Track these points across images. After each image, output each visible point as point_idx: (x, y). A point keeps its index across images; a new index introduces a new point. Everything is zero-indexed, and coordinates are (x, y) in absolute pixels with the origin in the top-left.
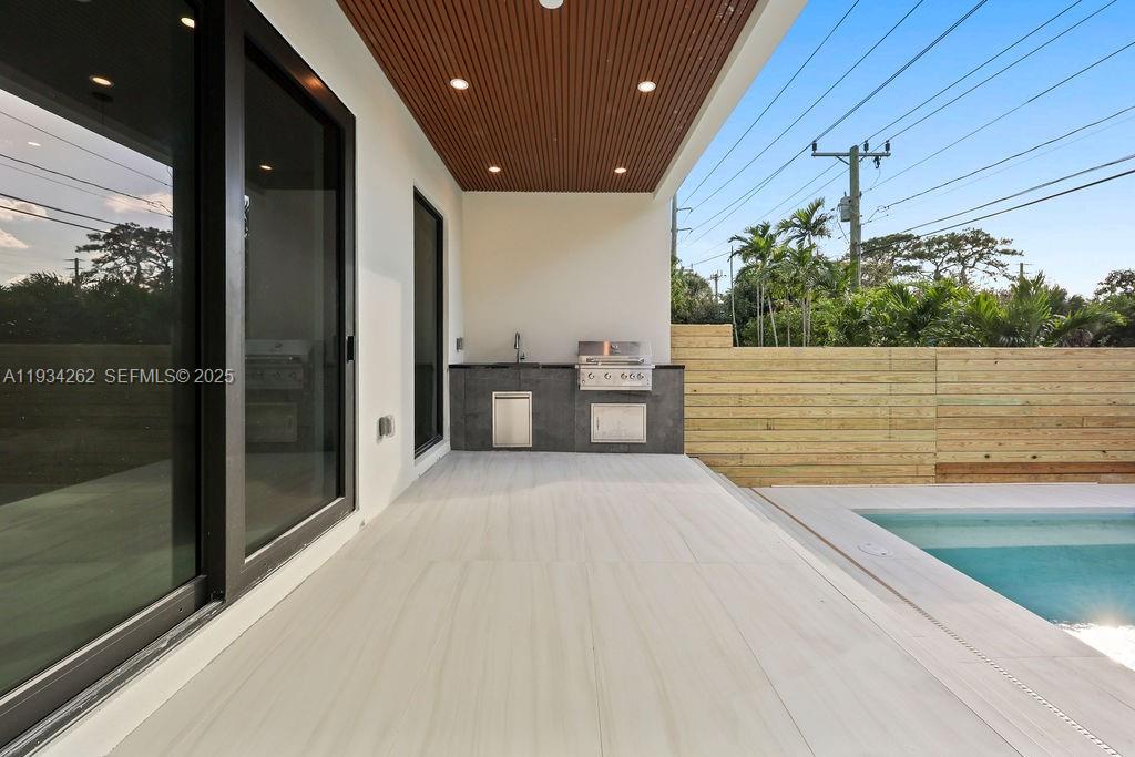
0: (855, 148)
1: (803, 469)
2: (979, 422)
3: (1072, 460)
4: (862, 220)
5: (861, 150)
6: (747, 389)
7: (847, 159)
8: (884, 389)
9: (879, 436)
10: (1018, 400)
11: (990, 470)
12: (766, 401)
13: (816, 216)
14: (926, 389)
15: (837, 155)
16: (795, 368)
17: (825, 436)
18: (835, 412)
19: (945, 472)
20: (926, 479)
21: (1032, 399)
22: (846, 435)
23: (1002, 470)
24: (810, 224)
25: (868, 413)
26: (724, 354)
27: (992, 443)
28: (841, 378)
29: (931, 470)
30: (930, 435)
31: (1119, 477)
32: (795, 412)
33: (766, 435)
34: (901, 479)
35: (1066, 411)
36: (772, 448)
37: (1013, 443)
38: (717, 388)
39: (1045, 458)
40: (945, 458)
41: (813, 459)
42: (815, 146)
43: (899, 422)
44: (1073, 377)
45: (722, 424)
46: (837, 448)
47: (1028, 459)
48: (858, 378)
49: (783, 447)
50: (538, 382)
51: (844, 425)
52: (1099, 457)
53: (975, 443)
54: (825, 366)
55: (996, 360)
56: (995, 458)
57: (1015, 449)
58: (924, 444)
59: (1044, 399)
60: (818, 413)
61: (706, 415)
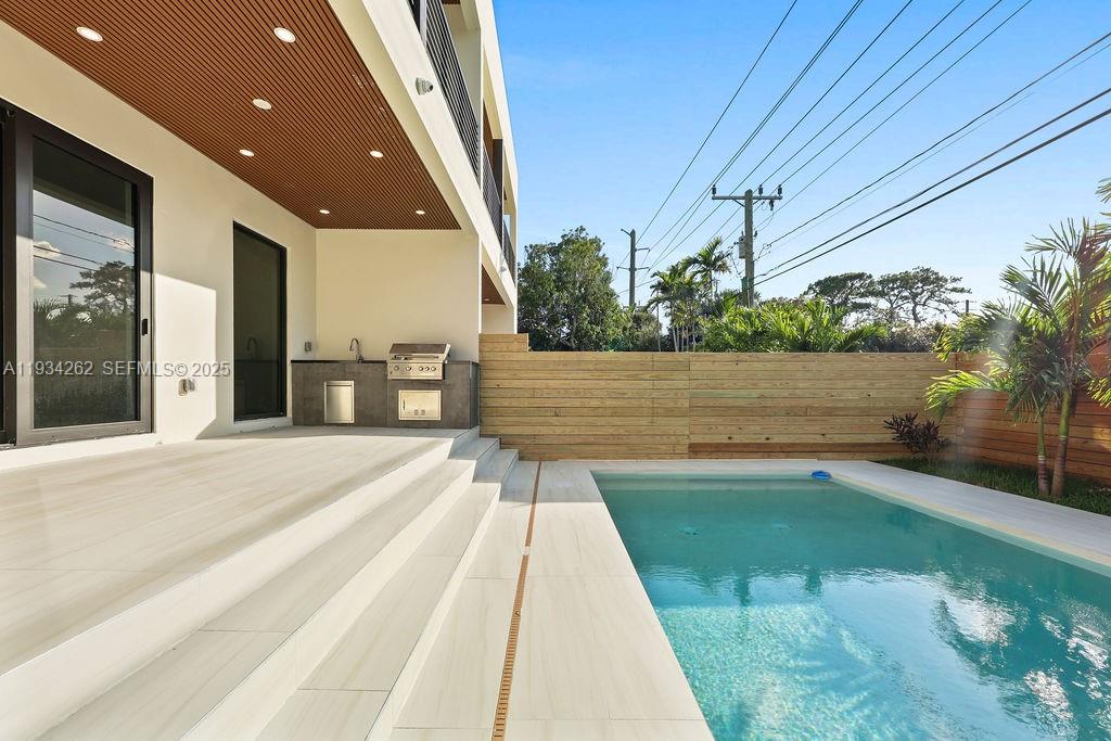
0: (749, 192)
1: (583, 447)
2: (724, 411)
3: (797, 442)
5: (756, 194)
6: (539, 384)
7: (742, 202)
8: (647, 384)
9: (644, 421)
10: (755, 393)
11: (732, 449)
12: (555, 394)
14: (681, 384)
15: (735, 199)
16: (577, 367)
17: (601, 421)
18: (608, 403)
19: (696, 451)
20: (681, 456)
21: (767, 392)
22: (617, 421)
23: (741, 449)
24: (710, 261)
25: (635, 403)
26: (521, 356)
27: (733, 428)
28: (613, 376)
29: (685, 449)
30: (686, 421)
31: (835, 455)
32: (577, 403)
33: (554, 420)
34: (660, 455)
35: (793, 403)
36: (559, 431)
37: (752, 428)
38: (516, 383)
39: (775, 440)
40: (696, 439)
41: (592, 439)
42: (714, 191)
43: (660, 411)
44: (799, 375)
45: (519, 412)
46: (611, 431)
47: (763, 441)
48: (628, 376)
49: (568, 430)
50: (359, 373)
51: (615, 412)
52: (820, 439)
53: (720, 427)
54: (601, 366)
55: (737, 362)
56: (737, 439)
57: (752, 433)
58: (681, 428)
59: (775, 393)
60: (594, 403)
61: (506, 404)
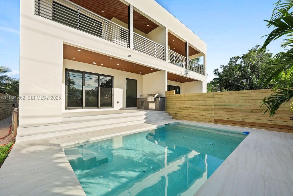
1: (185, 117)
2: (226, 110)
3: (257, 122)
6: (176, 102)
8: (202, 102)
9: (201, 112)
10: (238, 104)
11: (229, 122)
12: (179, 104)
14: (211, 102)
17: (190, 111)
18: (192, 106)
19: (216, 121)
20: (211, 122)
21: (243, 104)
22: (194, 111)
23: (232, 122)
25: (198, 106)
27: (229, 115)
28: (193, 99)
29: (213, 120)
30: (213, 112)
31: (278, 130)
32: (184, 106)
33: (179, 110)
34: (205, 121)
35: (255, 108)
36: (180, 113)
37: (236, 116)
39: (247, 120)
40: (216, 118)
41: (188, 115)
43: (205, 109)
44: (257, 98)
45: (173, 108)
46: (192, 114)
47: (241, 120)
48: (196, 99)
49: (182, 113)
51: (193, 109)
52: (269, 123)
53: (224, 115)
56: (230, 119)
57: (237, 117)
58: (211, 114)
59: (246, 104)
60: (188, 106)
61: (170, 106)
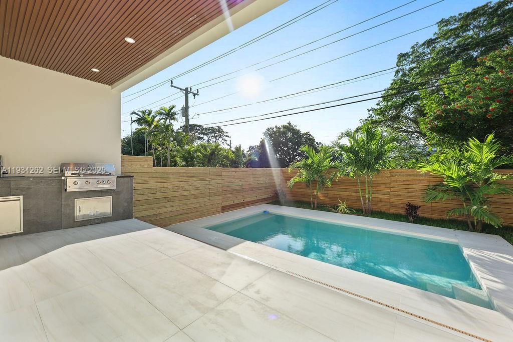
0: (187, 89)
1: (182, 216)
2: (232, 191)
4: (189, 117)
5: (189, 90)
6: (159, 185)
7: (184, 92)
8: (207, 182)
9: (206, 199)
10: (240, 184)
11: (235, 206)
12: (167, 190)
13: (172, 111)
14: (219, 182)
15: (181, 89)
16: (178, 176)
17: (189, 202)
18: (193, 192)
19: (225, 209)
20: (219, 212)
21: (243, 183)
22: (196, 201)
23: (237, 206)
24: (170, 115)
25: (203, 191)
26: (149, 170)
27: (234, 198)
28: (194, 179)
29: (220, 209)
30: (220, 197)
32: (179, 194)
33: (168, 204)
34: (212, 214)
35: (250, 186)
36: (169, 210)
37: (239, 197)
38: (146, 186)
39: (246, 200)
40: (224, 204)
41: (185, 211)
42: (172, 83)
43: (212, 194)
45: (147, 202)
46: (193, 206)
47: (242, 201)
48: (200, 179)
49: (174, 209)
50: (29, 188)
51: (196, 197)
53: (231, 198)
54: (189, 175)
55: (236, 172)
56: (237, 202)
57: (240, 199)
58: (219, 201)
59: (246, 183)
60: (187, 193)
